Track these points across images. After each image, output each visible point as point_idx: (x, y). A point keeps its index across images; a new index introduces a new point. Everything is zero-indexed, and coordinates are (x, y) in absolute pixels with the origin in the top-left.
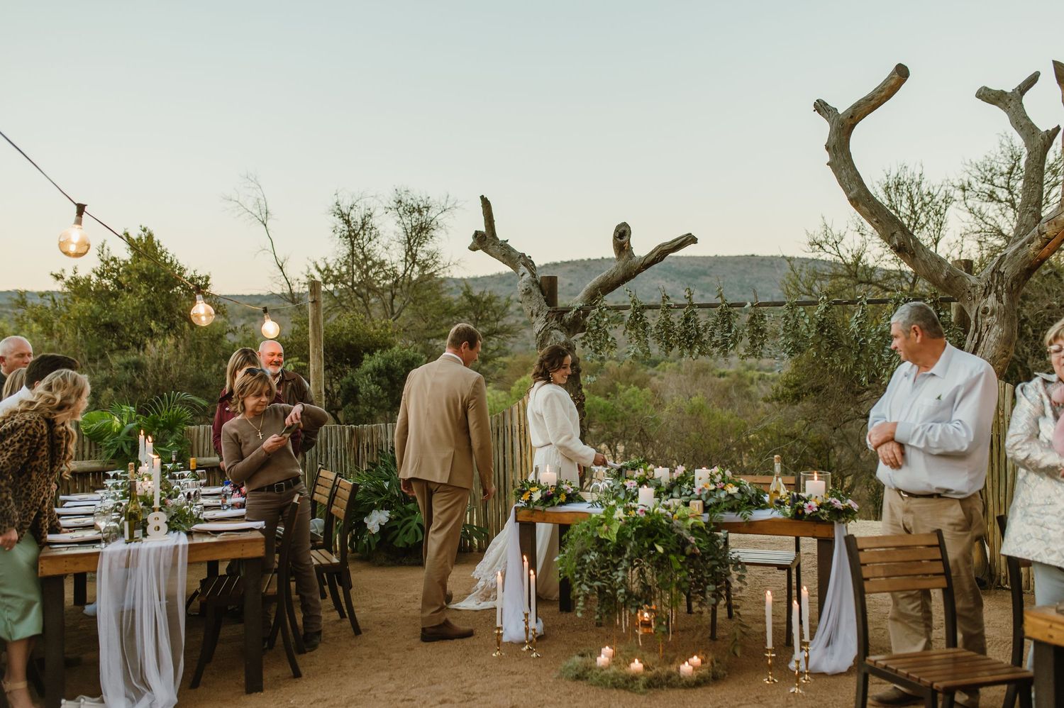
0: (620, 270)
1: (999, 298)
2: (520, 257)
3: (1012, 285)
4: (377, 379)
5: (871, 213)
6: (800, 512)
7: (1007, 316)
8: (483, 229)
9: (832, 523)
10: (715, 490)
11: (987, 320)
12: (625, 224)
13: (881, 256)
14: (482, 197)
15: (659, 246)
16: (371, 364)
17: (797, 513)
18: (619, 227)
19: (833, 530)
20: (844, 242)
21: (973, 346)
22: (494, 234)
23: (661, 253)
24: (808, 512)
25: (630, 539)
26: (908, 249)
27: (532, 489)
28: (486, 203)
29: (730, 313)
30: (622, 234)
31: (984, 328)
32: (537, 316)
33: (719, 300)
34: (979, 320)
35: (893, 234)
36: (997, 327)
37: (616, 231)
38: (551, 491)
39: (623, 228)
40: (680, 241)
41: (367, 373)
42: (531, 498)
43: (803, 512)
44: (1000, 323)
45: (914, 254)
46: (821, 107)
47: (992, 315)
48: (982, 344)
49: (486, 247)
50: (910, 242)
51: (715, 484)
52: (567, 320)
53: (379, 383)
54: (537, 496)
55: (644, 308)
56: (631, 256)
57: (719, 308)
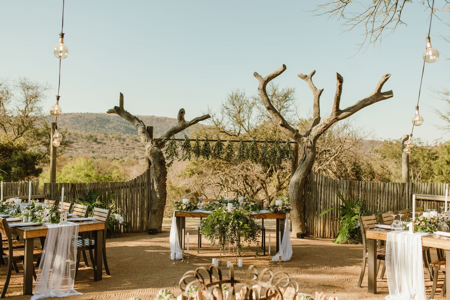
0: (181, 126)
1: (311, 143)
2: (134, 118)
3: (315, 139)
4: (20, 164)
5: (273, 112)
6: (276, 210)
7: (314, 149)
8: (119, 106)
9: (285, 214)
10: (247, 204)
11: (308, 150)
12: (183, 109)
13: (228, 122)
14: (121, 93)
15: (196, 118)
16: (17, 158)
17: (275, 210)
18: (181, 110)
19: (285, 216)
20: (215, 116)
21: (304, 158)
22: (123, 108)
23: (196, 121)
24: (279, 210)
25: (231, 220)
26: (284, 125)
27: (182, 205)
28: (122, 96)
29: (221, 144)
30: (182, 113)
31: (307, 152)
32: (147, 141)
33: (217, 139)
34: (306, 150)
35: (280, 120)
36: (311, 152)
38: (189, 205)
40: (205, 117)
41: (15, 161)
42: (182, 208)
43: (277, 210)
44: (312, 151)
45: (286, 127)
46: (256, 75)
47: (309, 148)
48: (307, 158)
49: (120, 113)
51: (246, 202)
52: (159, 144)
53: (21, 166)
54: (184, 207)
55: (190, 140)
56: (184, 121)
57: (217, 142)
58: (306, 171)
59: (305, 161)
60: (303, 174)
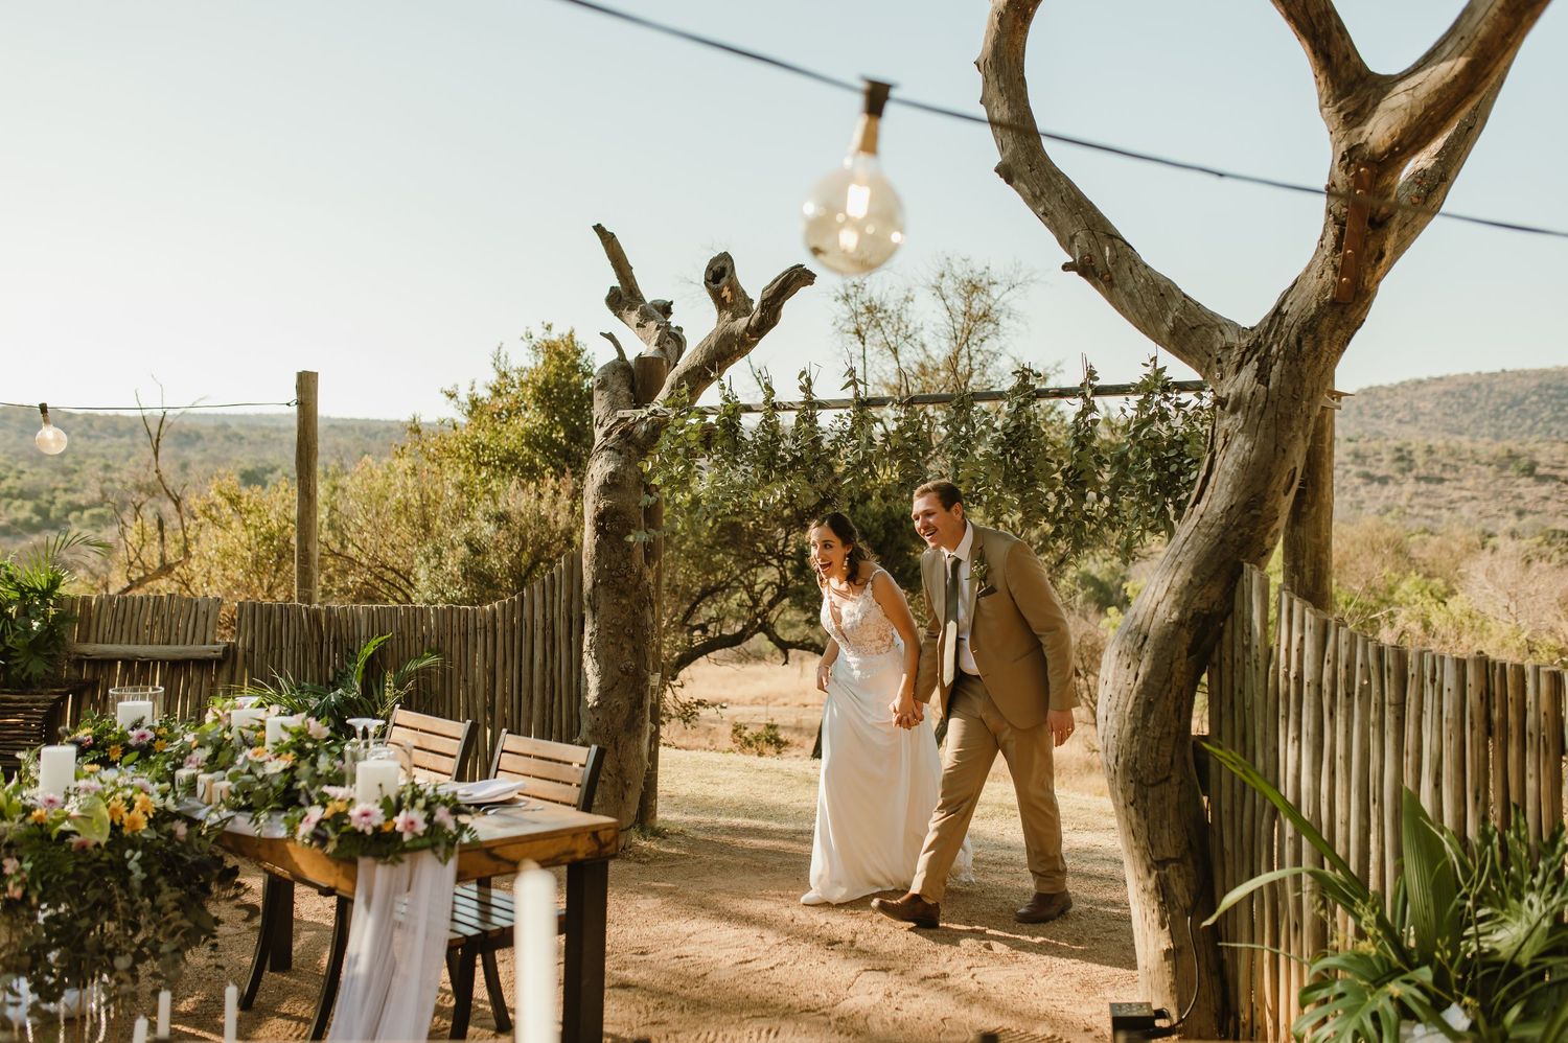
1: (1262, 376)
3: (1299, 341)
5: (1034, 195)
7: (1270, 414)
11: (1226, 423)
12: (725, 257)
14: (598, 227)
18: (714, 261)
26: (1099, 269)
30: (720, 272)
31: (1220, 441)
32: (601, 426)
33: (850, 394)
35: (1072, 239)
36: (1241, 439)
37: (709, 268)
39: (721, 264)
44: (1249, 429)
45: (1111, 280)
47: (1234, 411)
48: (1212, 479)
50: (1102, 253)
55: (740, 410)
57: (850, 410)
58: (1195, 572)
59: (1204, 502)
60: (1171, 598)
